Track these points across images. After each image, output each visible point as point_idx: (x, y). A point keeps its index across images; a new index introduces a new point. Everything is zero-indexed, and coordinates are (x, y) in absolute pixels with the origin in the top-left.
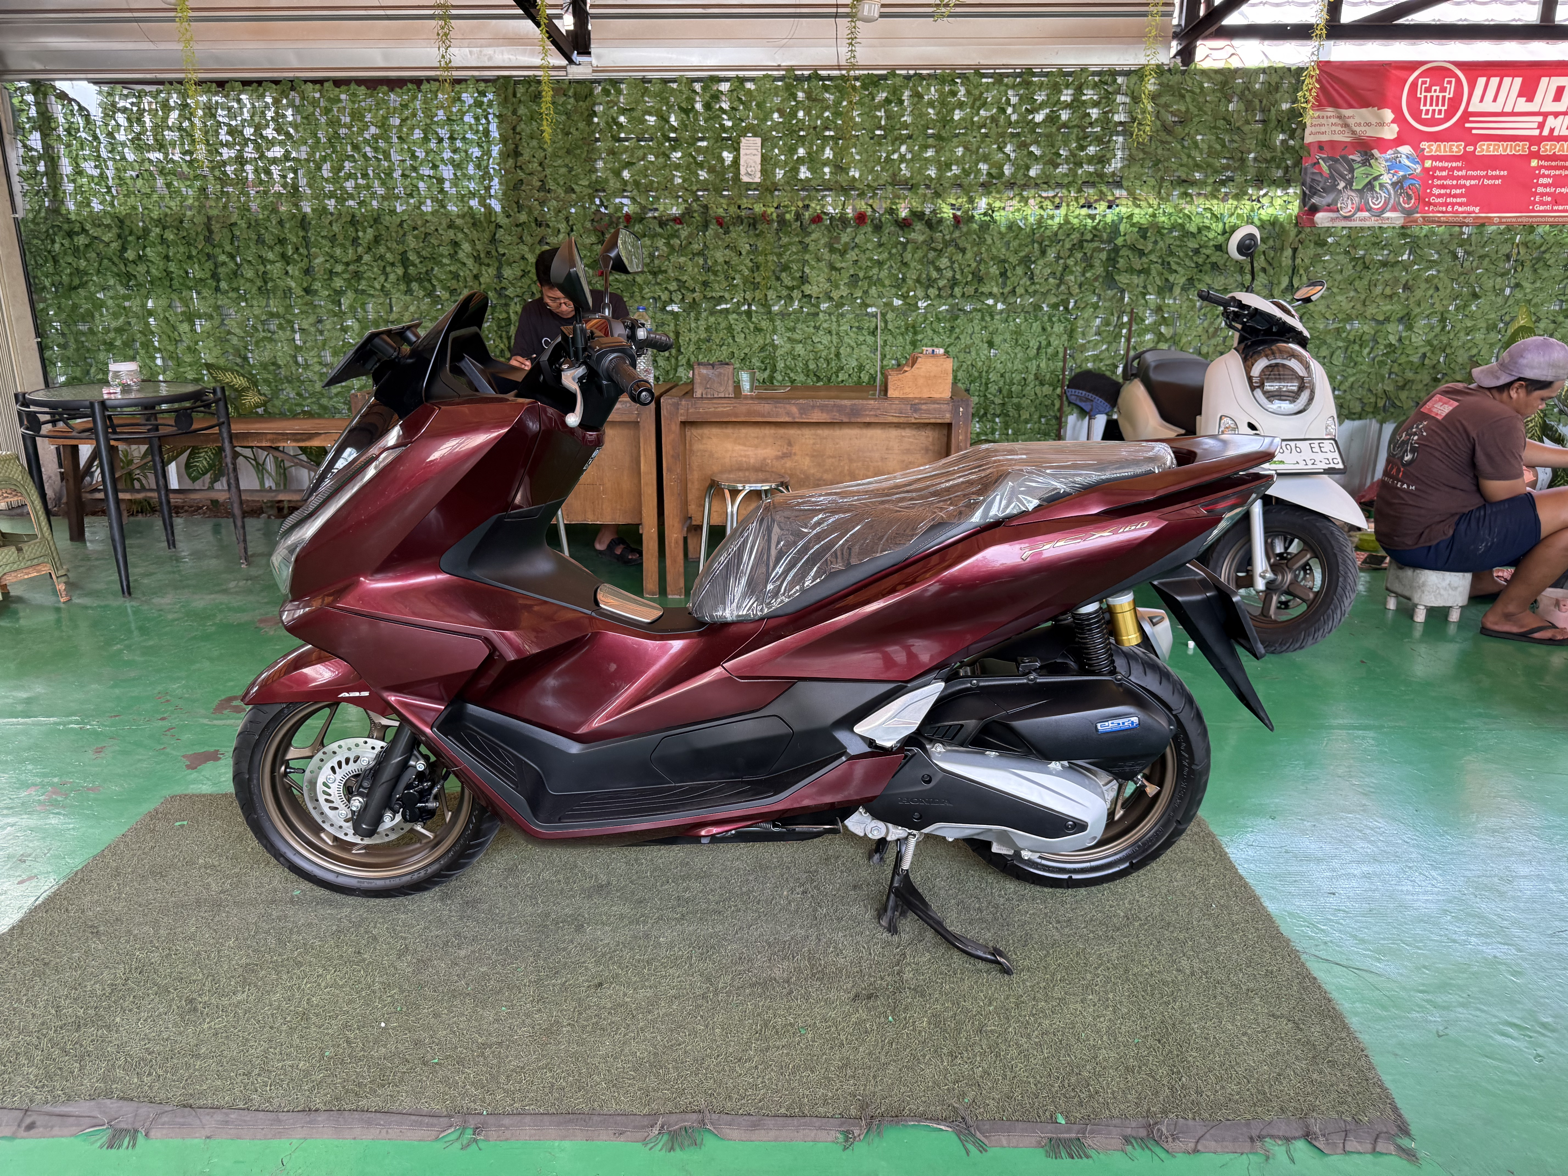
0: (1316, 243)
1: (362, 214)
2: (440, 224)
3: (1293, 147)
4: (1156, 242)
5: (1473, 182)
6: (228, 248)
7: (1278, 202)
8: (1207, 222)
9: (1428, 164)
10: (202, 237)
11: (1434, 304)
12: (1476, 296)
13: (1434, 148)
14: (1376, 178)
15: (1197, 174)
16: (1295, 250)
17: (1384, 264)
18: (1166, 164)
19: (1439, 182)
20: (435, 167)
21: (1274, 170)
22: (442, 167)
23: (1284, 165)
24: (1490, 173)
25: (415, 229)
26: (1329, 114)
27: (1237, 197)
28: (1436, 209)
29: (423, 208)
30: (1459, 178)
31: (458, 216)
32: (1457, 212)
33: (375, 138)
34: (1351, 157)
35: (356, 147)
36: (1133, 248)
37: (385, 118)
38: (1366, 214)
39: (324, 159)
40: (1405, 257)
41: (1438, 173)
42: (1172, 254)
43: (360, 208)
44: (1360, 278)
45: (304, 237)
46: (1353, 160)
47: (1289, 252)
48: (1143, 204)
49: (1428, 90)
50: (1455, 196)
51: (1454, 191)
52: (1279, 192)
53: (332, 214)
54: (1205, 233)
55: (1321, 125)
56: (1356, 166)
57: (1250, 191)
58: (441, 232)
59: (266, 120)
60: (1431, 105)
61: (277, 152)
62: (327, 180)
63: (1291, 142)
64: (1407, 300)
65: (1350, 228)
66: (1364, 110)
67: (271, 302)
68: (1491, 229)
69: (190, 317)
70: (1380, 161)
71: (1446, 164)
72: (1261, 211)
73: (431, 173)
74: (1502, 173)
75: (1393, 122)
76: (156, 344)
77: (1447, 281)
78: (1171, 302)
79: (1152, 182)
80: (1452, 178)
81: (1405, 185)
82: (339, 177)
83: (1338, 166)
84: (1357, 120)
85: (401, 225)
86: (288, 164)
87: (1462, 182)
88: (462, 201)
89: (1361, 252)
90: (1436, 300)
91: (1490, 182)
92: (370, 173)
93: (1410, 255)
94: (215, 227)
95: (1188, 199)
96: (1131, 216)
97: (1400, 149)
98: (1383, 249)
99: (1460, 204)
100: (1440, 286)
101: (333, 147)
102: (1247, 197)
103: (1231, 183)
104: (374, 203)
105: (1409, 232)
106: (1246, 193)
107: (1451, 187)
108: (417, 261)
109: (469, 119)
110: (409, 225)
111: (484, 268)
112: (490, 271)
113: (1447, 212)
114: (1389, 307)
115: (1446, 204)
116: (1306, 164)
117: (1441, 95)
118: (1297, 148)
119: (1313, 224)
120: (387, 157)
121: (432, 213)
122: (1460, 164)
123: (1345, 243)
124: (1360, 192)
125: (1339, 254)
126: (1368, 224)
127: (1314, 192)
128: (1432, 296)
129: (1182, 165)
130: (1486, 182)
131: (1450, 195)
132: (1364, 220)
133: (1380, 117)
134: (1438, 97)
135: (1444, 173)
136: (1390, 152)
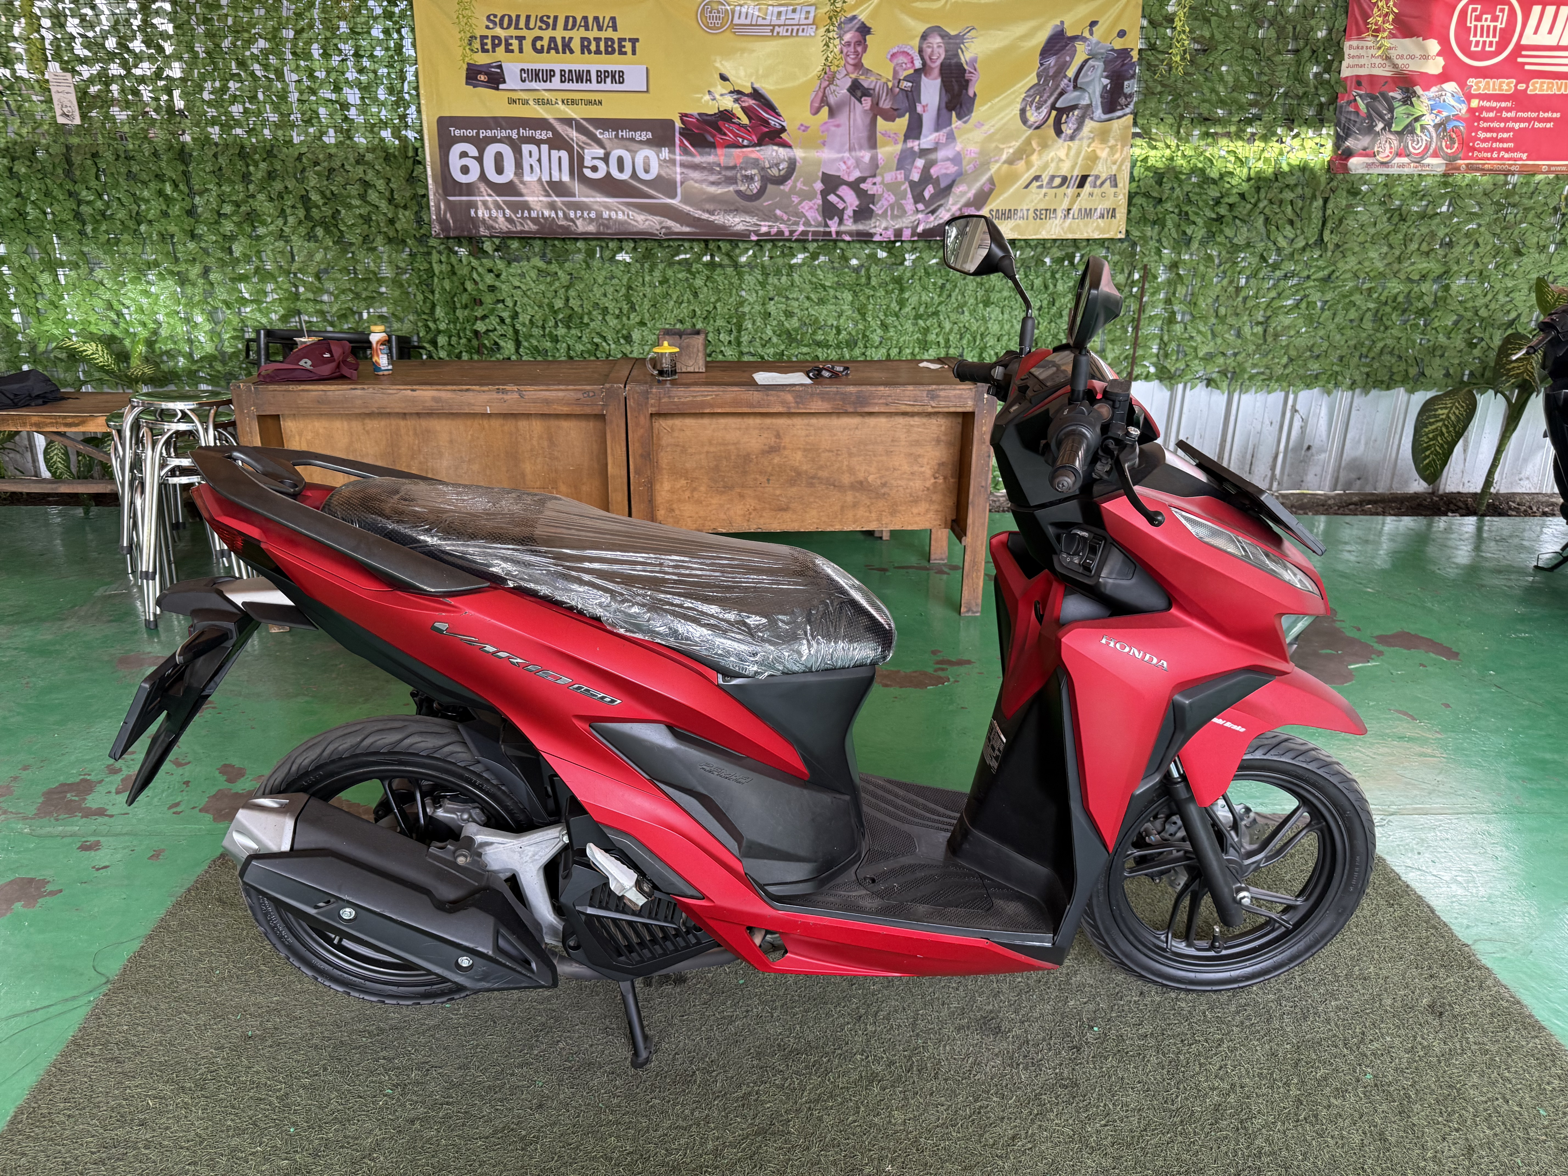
0: (1348, 192)
1: (252, 144)
2: (346, 158)
3: (1328, 82)
4: (1173, 189)
5: (1522, 125)
6: (93, 183)
7: (1309, 144)
8: (1230, 167)
9: (1475, 103)
10: (60, 171)
11: (1472, 262)
12: (1518, 253)
13: (1482, 85)
14: (1417, 119)
15: (1220, 111)
16: (1326, 200)
17: (1423, 216)
18: (1186, 99)
19: (1486, 125)
20: (337, 89)
21: (1306, 108)
22: (346, 90)
23: (1316, 102)
24: (1542, 115)
25: (316, 164)
26: (1370, 44)
27: (1265, 138)
28: (1480, 155)
29: (325, 139)
30: (1507, 120)
31: (368, 150)
32: (1503, 158)
33: (265, 53)
34: (1391, 94)
35: (242, 64)
36: (1147, 195)
37: (276, 30)
38: (1405, 160)
39: (203, 78)
40: (1444, 209)
41: (1484, 114)
42: (1190, 202)
43: (249, 136)
44: (1396, 231)
45: (184, 173)
46: (1394, 98)
47: (1320, 202)
48: (1160, 145)
49: (1478, 19)
50: (1502, 140)
51: (1501, 135)
52: (1310, 133)
53: (216, 144)
54: (1227, 179)
55: (1359, 57)
56: (1396, 104)
57: (1279, 131)
58: (347, 167)
59: (133, 30)
60: (1482, 36)
61: (145, 69)
62: (209, 103)
63: (1326, 76)
64: (1445, 256)
65: (1387, 175)
66: (1407, 41)
67: (148, 249)
68: (1539, 177)
69: (52, 266)
70: (1424, 99)
71: (1494, 104)
72: (1290, 155)
73: (334, 97)
74: (1555, 115)
75: (1439, 54)
76: (12, 297)
77: (1488, 236)
78: (1187, 257)
79: (1170, 120)
80: (1500, 119)
81: (1449, 127)
82: (223, 100)
83: (1377, 104)
84: (1400, 51)
85: (299, 158)
86: (161, 83)
87: (1510, 125)
88: (372, 132)
89: (1397, 203)
90: (1476, 258)
91: (1542, 125)
92: (261, 96)
93: (1449, 206)
94: (77, 159)
95: (1210, 140)
96: (1145, 160)
97: (1445, 86)
98: (1421, 200)
99: (1507, 150)
100: (1480, 241)
101: (214, 63)
102: (1275, 139)
103: (1258, 123)
104: (266, 132)
105: (1450, 180)
106: (1274, 134)
107: (1497, 130)
108: (321, 203)
109: (377, 32)
110: (309, 159)
111: (401, 212)
112: (407, 213)
113: (1492, 159)
114: (1425, 265)
115: (1491, 150)
116: (1342, 102)
117: (1492, 24)
118: (1333, 82)
119: (1346, 169)
120: (280, 76)
121: (336, 145)
122: (1509, 104)
123: (1381, 192)
124: (1399, 134)
125: (1373, 204)
126: (1407, 171)
127: (1348, 134)
128: (1471, 253)
129: (1204, 101)
130: (1537, 125)
131: (1496, 140)
132: (1402, 166)
133: (1423, 48)
134: (1489, 27)
135: (1492, 115)
136: (1434, 89)
